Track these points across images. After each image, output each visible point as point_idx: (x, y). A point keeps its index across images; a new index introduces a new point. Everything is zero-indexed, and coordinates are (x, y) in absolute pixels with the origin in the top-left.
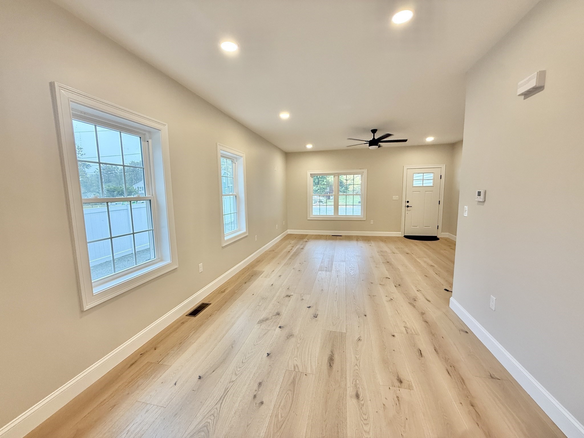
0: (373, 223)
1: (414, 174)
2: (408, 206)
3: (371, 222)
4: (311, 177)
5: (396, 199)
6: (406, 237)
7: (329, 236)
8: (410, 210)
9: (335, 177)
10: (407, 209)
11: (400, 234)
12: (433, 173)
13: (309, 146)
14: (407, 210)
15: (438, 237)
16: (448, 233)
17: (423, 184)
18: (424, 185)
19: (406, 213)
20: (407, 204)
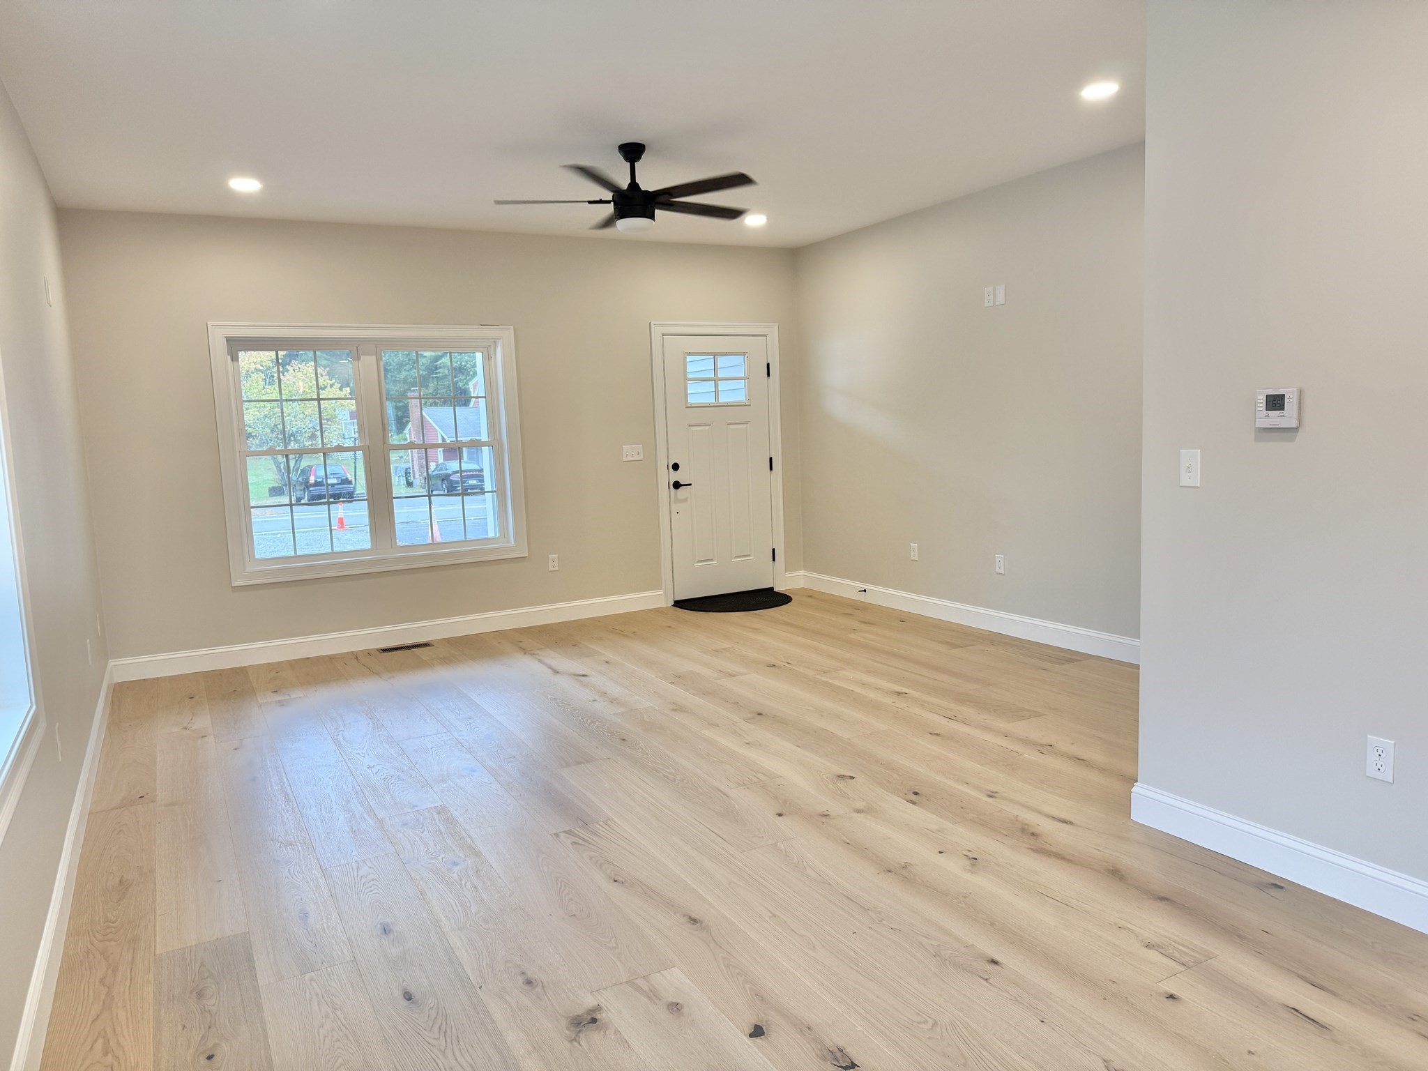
0: (556, 568)
1: (689, 358)
2: (677, 485)
3: (550, 564)
4: (229, 358)
5: (634, 458)
6: (679, 604)
7: (369, 653)
8: (685, 500)
9: (362, 357)
10: (676, 494)
11: (660, 598)
12: (744, 354)
13: (245, 185)
14: (677, 501)
15: (776, 590)
16: (802, 573)
17: (716, 393)
18: (723, 399)
19: (674, 513)
20: (676, 476)
